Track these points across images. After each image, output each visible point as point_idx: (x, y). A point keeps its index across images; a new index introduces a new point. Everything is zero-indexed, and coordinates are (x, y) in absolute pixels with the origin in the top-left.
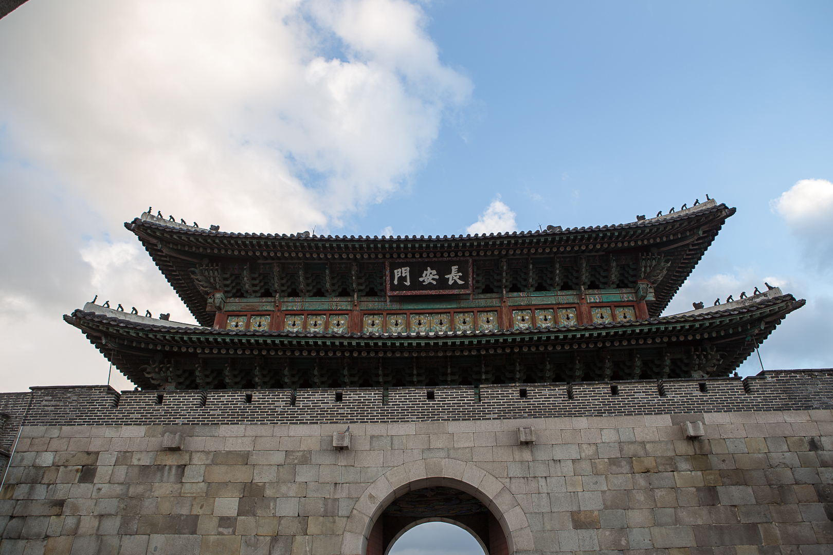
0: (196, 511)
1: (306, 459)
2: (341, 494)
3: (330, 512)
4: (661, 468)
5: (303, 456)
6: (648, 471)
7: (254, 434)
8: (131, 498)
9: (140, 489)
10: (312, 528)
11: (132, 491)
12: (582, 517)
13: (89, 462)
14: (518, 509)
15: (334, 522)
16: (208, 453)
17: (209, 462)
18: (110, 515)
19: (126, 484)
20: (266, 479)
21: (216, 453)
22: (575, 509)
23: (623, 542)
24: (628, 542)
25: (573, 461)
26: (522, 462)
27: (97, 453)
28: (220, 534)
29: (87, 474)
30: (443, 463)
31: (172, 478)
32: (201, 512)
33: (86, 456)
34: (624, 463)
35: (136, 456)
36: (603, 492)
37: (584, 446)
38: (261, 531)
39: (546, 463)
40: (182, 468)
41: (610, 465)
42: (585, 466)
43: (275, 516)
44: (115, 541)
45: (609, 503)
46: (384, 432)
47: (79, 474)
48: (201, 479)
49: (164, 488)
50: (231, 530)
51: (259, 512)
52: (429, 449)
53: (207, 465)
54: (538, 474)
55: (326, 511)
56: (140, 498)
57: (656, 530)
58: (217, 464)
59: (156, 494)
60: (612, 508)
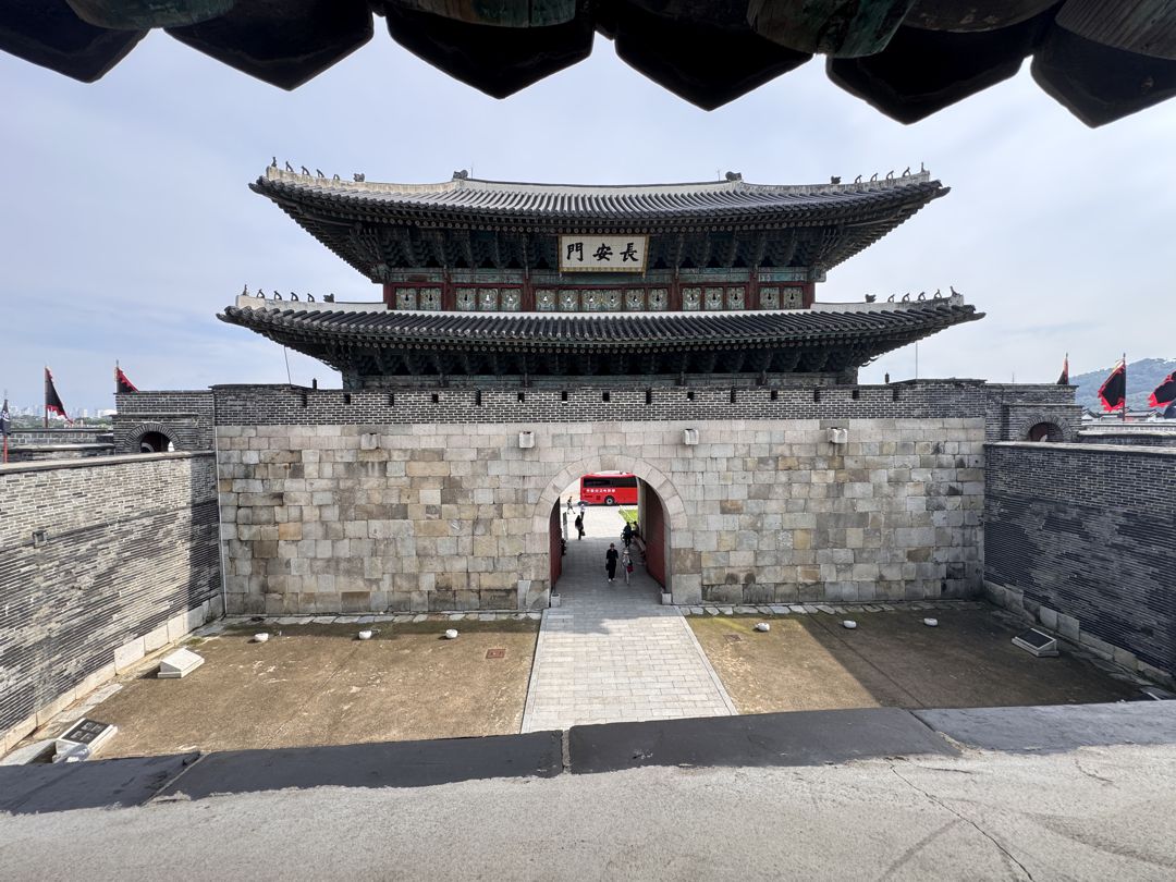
0: (404, 500)
1: (495, 455)
2: (530, 485)
3: (520, 500)
4: (801, 466)
5: (493, 453)
6: (790, 469)
7: (445, 432)
8: (343, 491)
9: (349, 483)
10: (506, 513)
11: (342, 485)
12: (729, 505)
13: (294, 458)
14: (677, 497)
15: (525, 508)
16: (406, 450)
17: (407, 458)
18: (328, 505)
19: (337, 479)
20: (462, 474)
21: (413, 451)
22: (724, 498)
23: (759, 525)
24: (762, 524)
25: (728, 459)
26: (683, 459)
27: (300, 451)
28: (429, 518)
29: (296, 471)
30: (616, 459)
31: (377, 474)
32: (409, 501)
33: (290, 455)
34: (770, 462)
35: (338, 454)
36: (749, 486)
37: (739, 447)
38: (463, 516)
39: (704, 460)
40: (384, 465)
41: (759, 463)
42: (738, 463)
43: (473, 503)
44: (338, 526)
45: (752, 495)
46: (564, 431)
47: (288, 471)
48: (403, 474)
49: (372, 481)
50: (437, 516)
51: (460, 501)
52: (605, 447)
53: (407, 461)
54: (696, 469)
55: (517, 499)
56: (351, 490)
57: (787, 516)
58: (415, 460)
59: (365, 487)
60: (754, 498)
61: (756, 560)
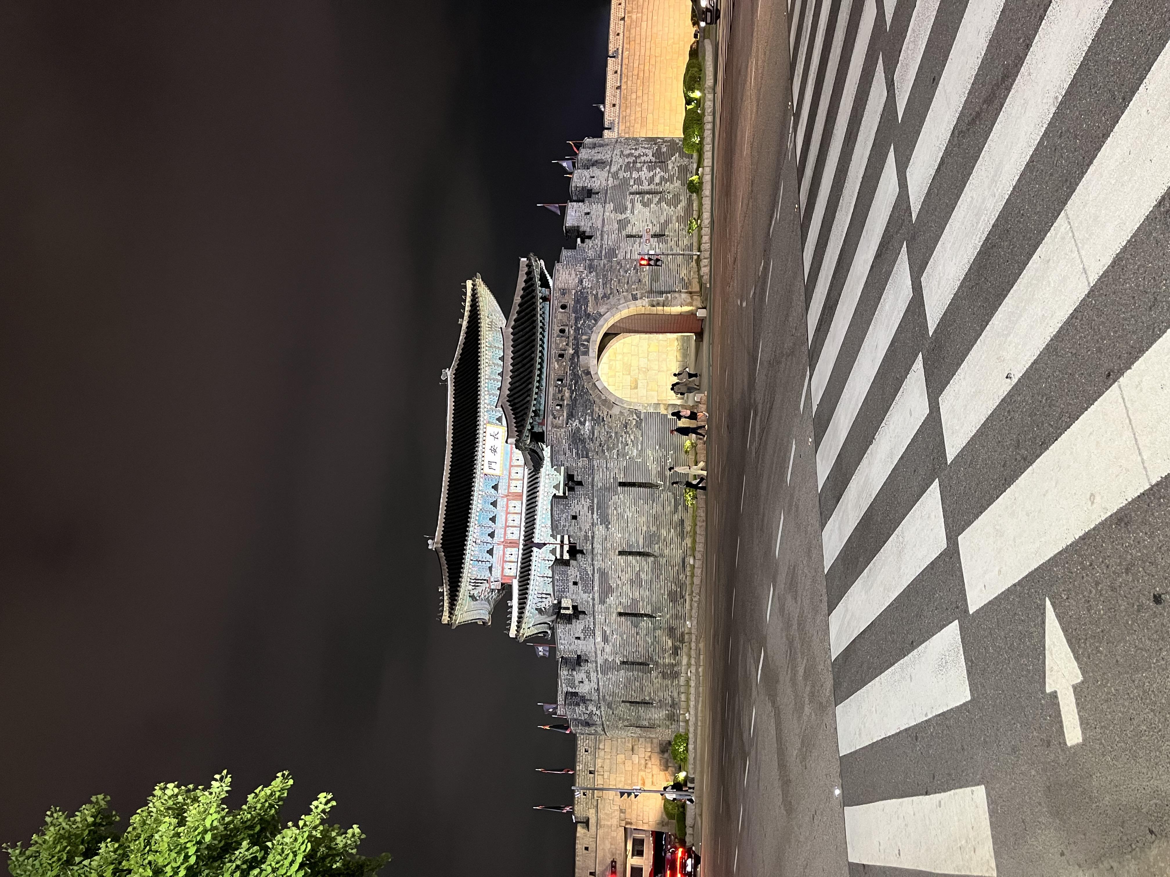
12: (633, 385)
22: (629, 387)
23: (644, 370)
36: (623, 374)
60: (630, 372)
61: (663, 371)
